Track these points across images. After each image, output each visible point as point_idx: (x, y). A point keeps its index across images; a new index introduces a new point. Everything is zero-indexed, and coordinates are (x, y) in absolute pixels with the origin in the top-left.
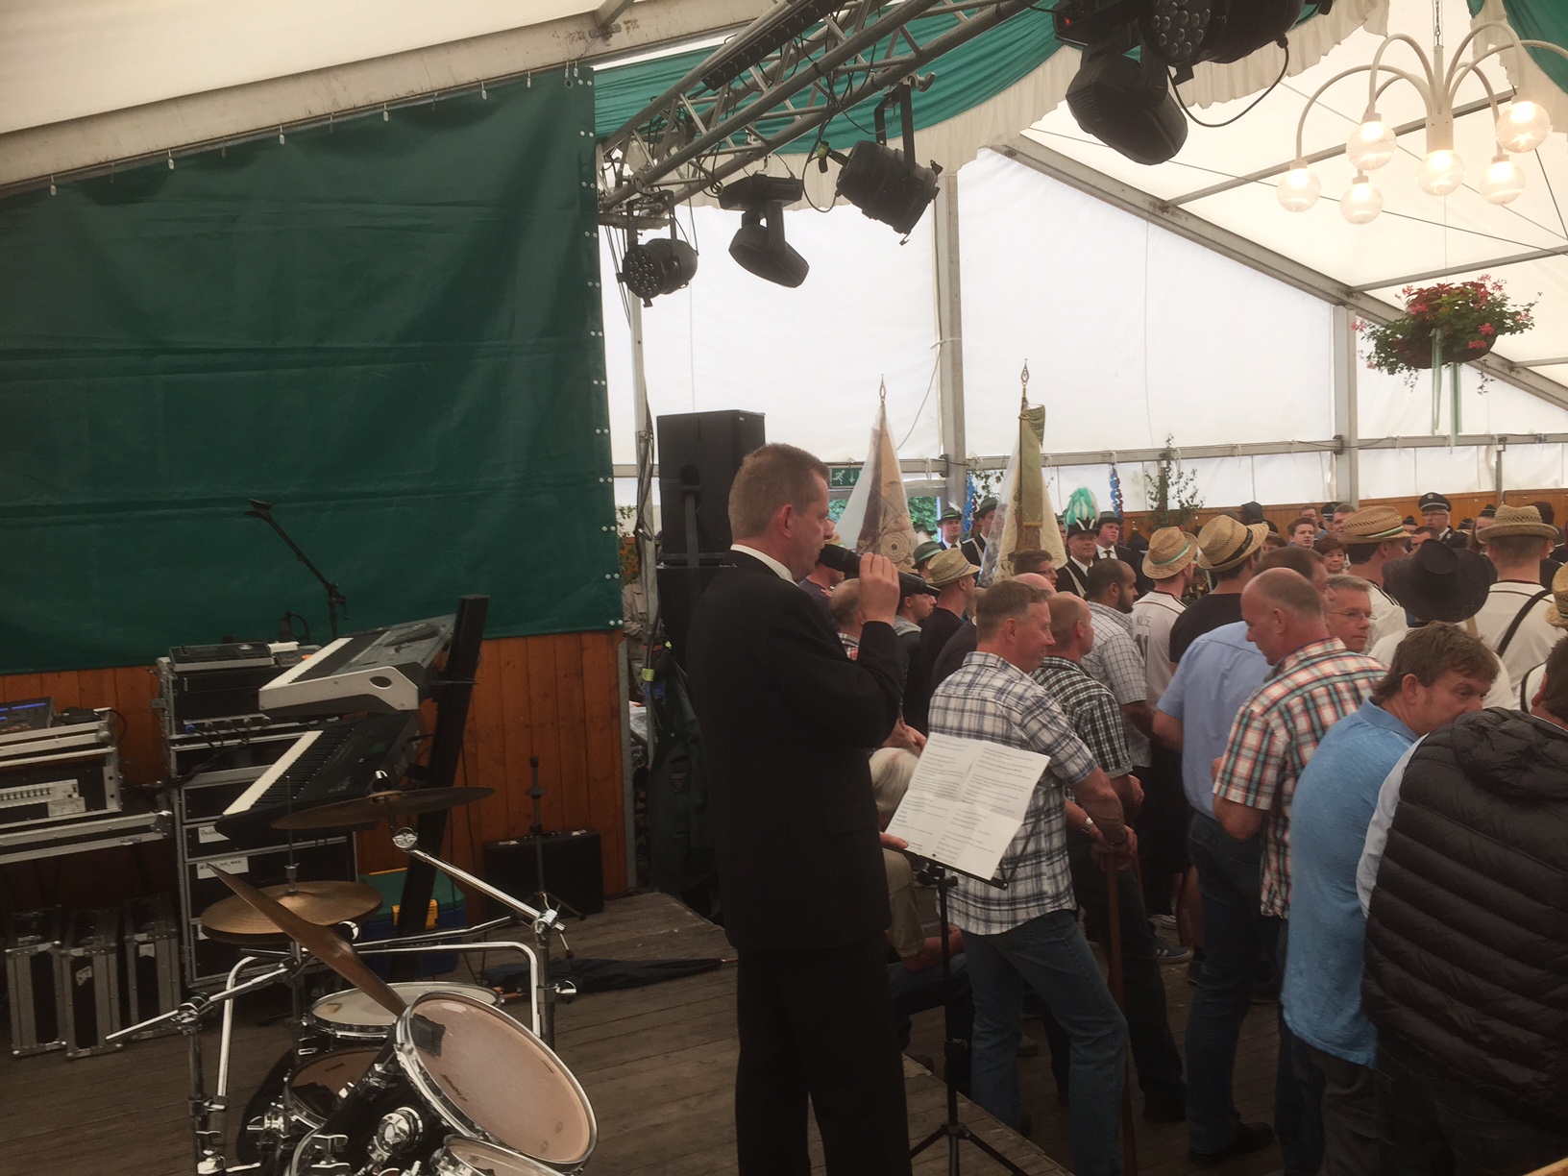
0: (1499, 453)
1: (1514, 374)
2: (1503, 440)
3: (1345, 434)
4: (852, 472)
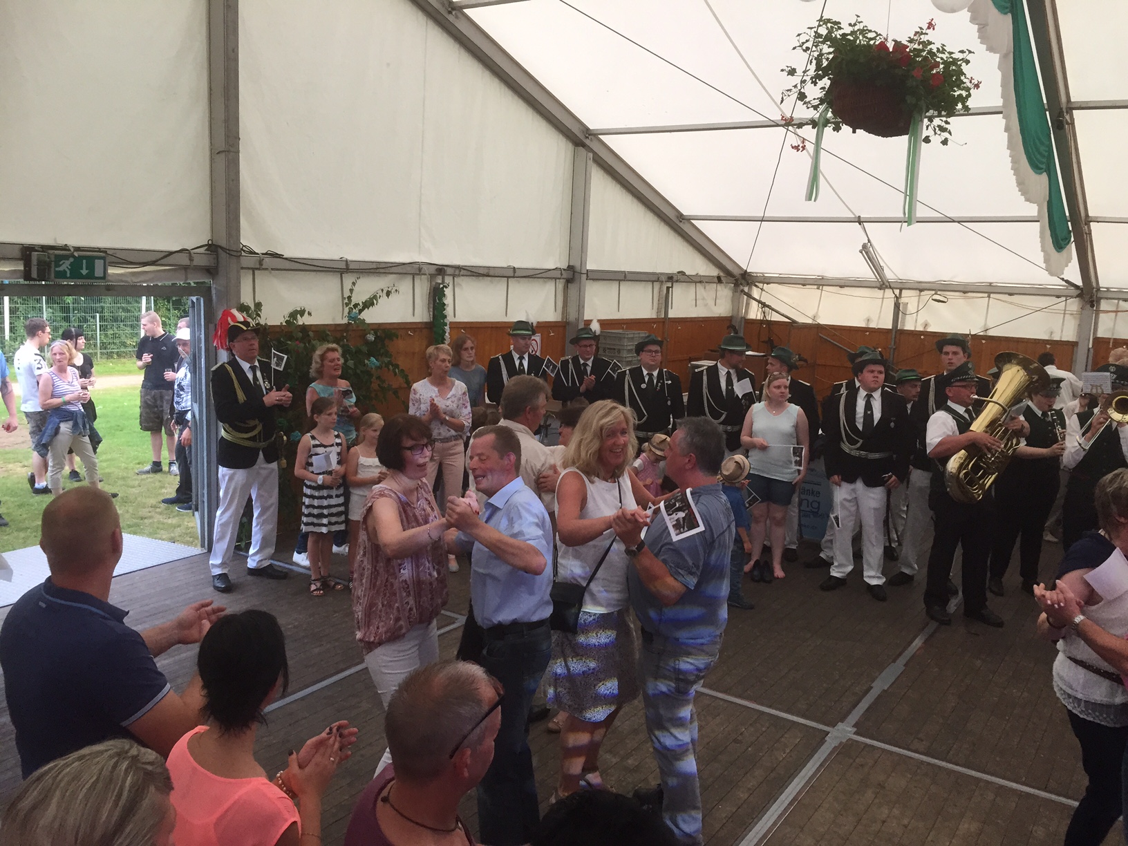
0: (668, 288)
1: (681, 224)
2: (670, 278)
3: (577, 264)
4: (84, 261)
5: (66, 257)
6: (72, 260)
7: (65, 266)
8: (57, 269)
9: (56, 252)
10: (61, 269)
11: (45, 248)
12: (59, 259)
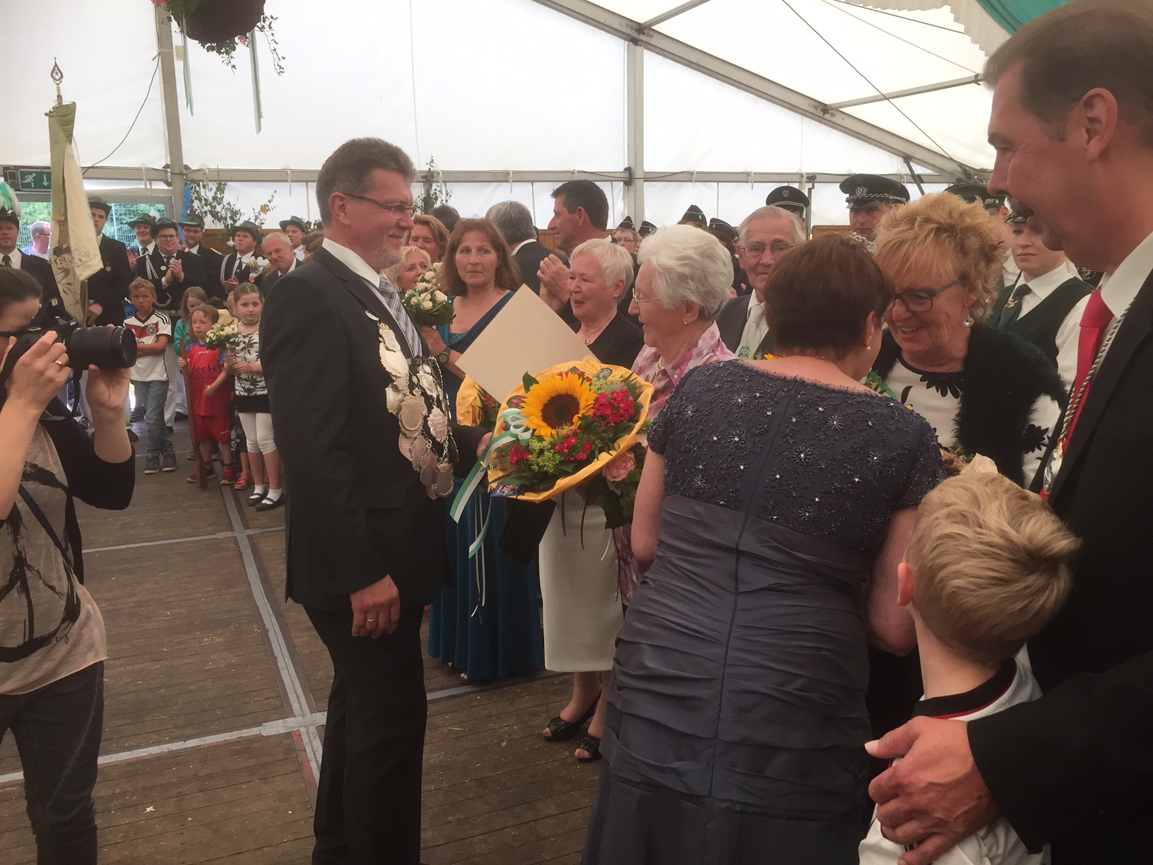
1: (827, 116)
3: (634, 166)
4: (45, 176)
5: (30, 173)
6: (34, 175)
7: (29, 179)
8: (23, 182)
9: (21, 170)
10: (26, 181)
11: (17, 168)
12: (24, 175)
